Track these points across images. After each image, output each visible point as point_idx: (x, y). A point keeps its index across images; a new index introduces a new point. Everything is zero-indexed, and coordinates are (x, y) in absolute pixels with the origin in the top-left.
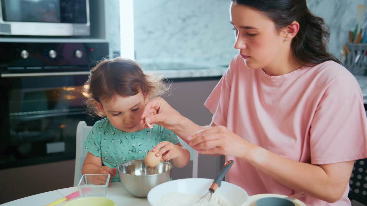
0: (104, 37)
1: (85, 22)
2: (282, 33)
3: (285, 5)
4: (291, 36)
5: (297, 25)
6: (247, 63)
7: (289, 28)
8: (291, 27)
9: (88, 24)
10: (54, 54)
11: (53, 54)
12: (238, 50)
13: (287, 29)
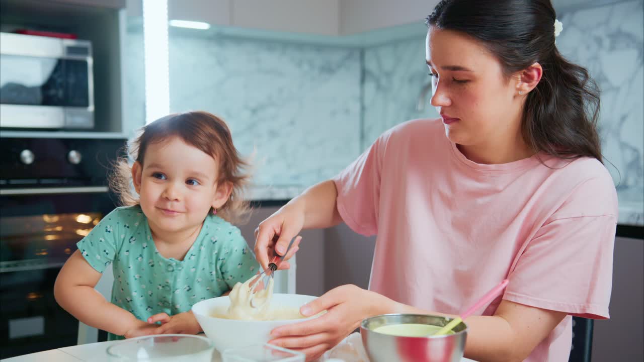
0: (120, 130)
1: (86, 105)
2: (512, 82)
3: (519, 34)
4: (527, 88)
5: (538, 70)
6: (451, 132)
7: (525, 74)
8: (529, 73)
9: (91, 108)
10: (30, 156)
11: (27, 156)
12: (436, 107)
13: (521, 75)
